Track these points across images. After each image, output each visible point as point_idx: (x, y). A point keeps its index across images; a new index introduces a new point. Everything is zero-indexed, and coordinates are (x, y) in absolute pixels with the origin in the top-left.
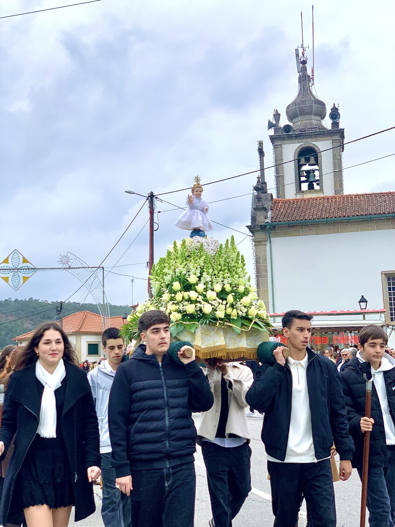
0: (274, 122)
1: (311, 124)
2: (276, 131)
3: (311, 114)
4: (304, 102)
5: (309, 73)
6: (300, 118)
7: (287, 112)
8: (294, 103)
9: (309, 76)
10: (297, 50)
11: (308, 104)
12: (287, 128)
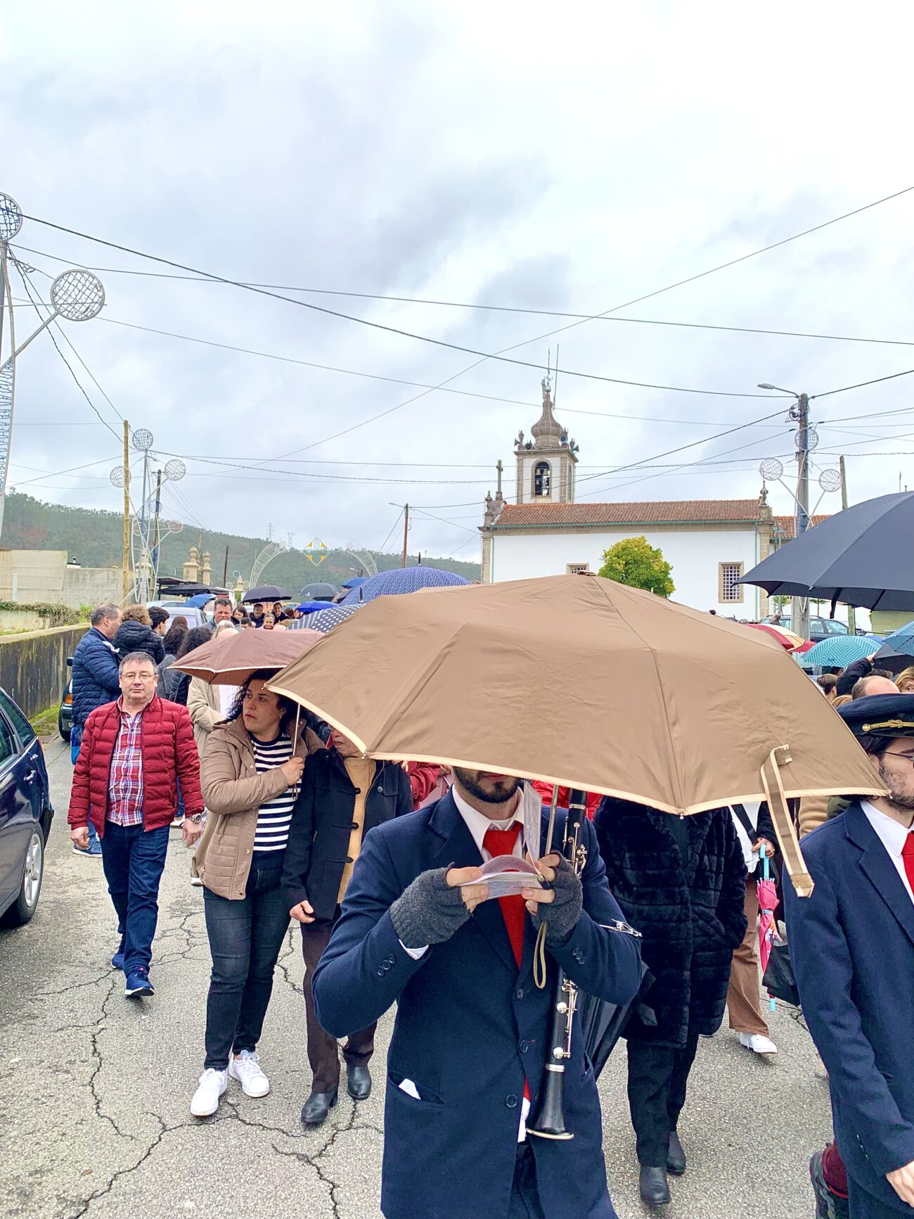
0: (519, 440)
1: (548, 442)
2: (519, 448)
3: (549, 434)
4: (544, 425)
5: (552, 400)
6: (540, 437)
7: (532, 431)
8: (536, 425)
9: (551, 403)
10: (544, 381)
11: (546, 427)
12: (529, 446)
